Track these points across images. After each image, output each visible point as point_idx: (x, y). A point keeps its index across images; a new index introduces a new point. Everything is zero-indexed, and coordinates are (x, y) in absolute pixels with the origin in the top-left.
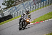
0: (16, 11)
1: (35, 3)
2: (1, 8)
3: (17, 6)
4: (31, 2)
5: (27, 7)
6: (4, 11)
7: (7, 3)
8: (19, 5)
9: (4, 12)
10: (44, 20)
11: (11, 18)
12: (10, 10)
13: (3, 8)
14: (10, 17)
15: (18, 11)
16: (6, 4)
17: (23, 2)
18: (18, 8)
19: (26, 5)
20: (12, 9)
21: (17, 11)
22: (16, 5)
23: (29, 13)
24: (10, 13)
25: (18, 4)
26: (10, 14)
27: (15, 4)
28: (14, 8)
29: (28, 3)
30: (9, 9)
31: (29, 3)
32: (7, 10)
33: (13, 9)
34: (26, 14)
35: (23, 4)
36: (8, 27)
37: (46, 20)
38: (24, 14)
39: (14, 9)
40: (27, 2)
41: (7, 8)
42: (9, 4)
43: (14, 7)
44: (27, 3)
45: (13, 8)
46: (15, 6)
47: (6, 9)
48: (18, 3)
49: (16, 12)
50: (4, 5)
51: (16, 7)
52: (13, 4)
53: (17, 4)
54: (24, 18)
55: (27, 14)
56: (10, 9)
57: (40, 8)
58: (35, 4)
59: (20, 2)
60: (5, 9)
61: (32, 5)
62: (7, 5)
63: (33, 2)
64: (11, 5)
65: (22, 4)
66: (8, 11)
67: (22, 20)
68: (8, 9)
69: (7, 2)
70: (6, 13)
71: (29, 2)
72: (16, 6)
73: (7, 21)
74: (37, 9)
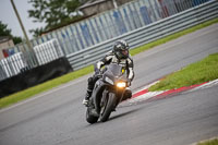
0: (84, 43)
1: (165, 9)
2: (23, 29)
3: (92, 20)
4: (148, 6)
5: (132, 25)
6: (35, 42)
7: (48, 10)
8: (97, 19)
9: (36, 48)
10: (204, 81)
11: (66, 73)
12: (60, 36)
13: (31, 31)
14: (60, 68)
15: (95, 41)
16: (47, 13)
17: (115, 4)
18: (93, 29)
19: (126, 16)
20: (70, 34)
21: (90, 42)
22: (86, 17)
23: (125, 57)
24: (63, 49)
25: (95, 14)
26: (62, 55)
27: (81, 13)
28: (80, 30)
29: (138, 9)
30: (59, 33)
31: (142, 9)
32: (48, 40)
33: (73, 35)
34: (115, 59)
35: (116, 15)
36: (52, 110)
37: (212, 79)
38: (108, 58)
39: (78, 34)
40: (131, 6)
41: (51, 30)
42: (56, 13)
43: (78, 25)
44: (133, 9)
45: (72, 31)
46: (82, 23)
47: (45, 32)
48: (94, 10)
49: (88, 45)
50: (38, 17)
51: (86, 26)
52: (75, 14)
53: (89, 12)
54: (106, 75)
55: (119, 60)
56: (63, 36)
57: (186, 29)
58: (165, 13)
59: (102, 6)
60: (39, 33)
61: (152, 17)
62: (48, 16)
63: (156, 4)
64: (64, 17)
65: (112, 13)
66: (55, 43)
67: (98, 83)
68: (54, 33)
69: (48, 6)
70: (46, 52)
71: (142, 5)
72: (87, 22)
73: (49, 83)
74: (175, 35)
